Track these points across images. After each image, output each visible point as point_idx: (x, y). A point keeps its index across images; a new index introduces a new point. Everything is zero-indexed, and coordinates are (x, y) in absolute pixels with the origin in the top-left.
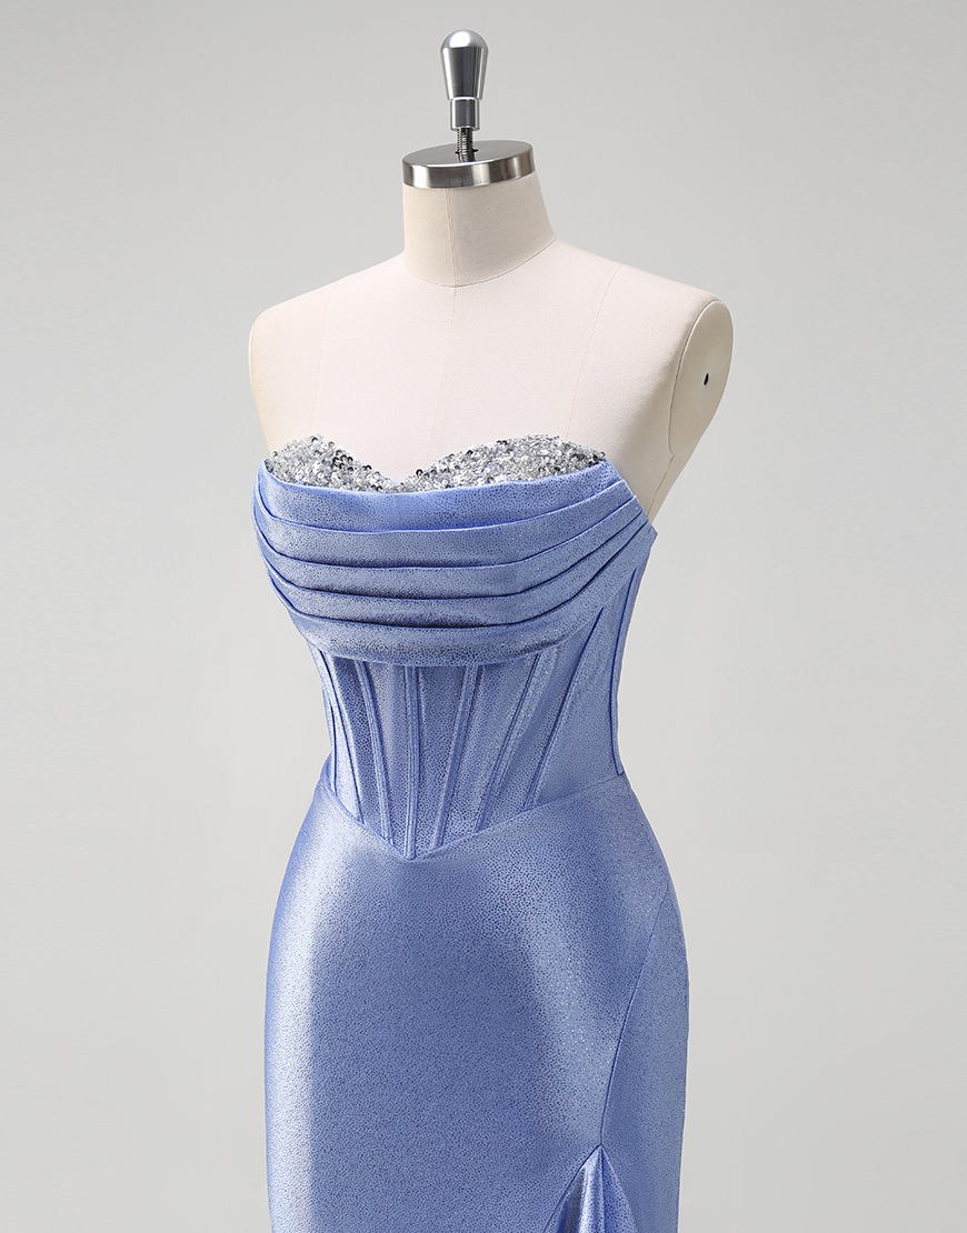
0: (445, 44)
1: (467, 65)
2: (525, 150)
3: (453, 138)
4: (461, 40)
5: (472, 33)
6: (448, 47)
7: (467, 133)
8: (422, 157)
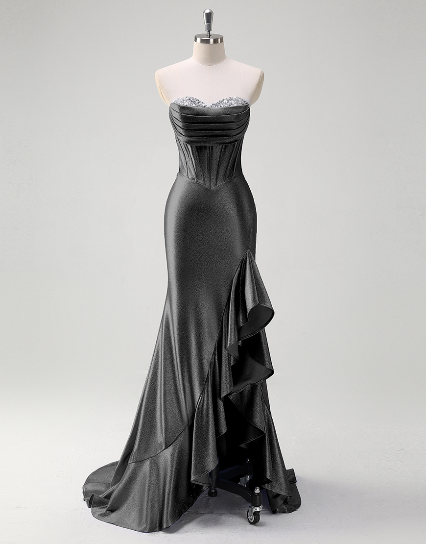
0: (204, 12)
1: (209, 17)
2: (222, 37)
3: (206, 33)
4: (208, 11)
5: (210, 10)
7: (209, 31)
8: (199, 36)
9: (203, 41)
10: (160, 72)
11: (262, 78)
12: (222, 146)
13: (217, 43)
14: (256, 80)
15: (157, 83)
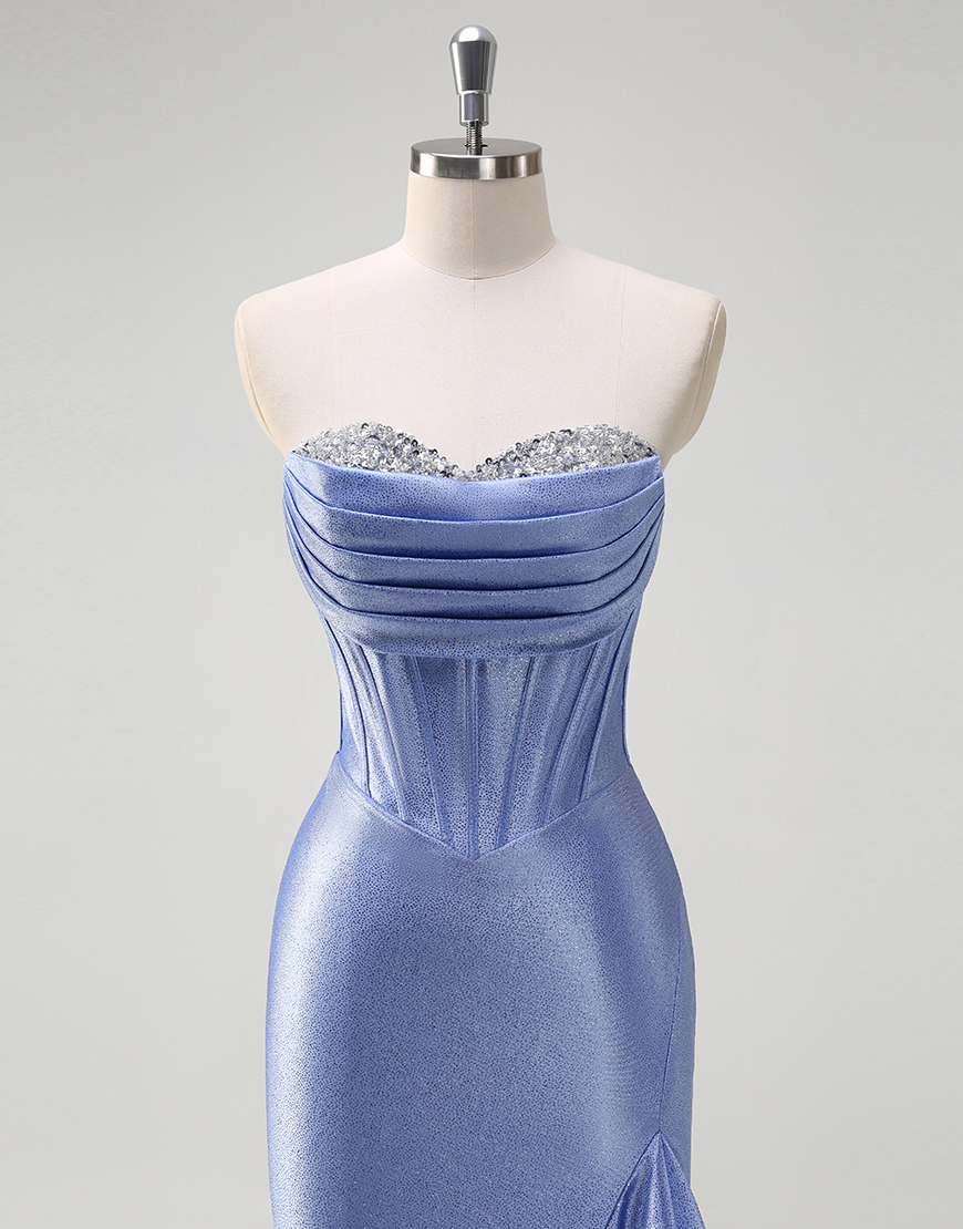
0: (455, 39)
1: (477, 61)
2: (534, 149)
3: (462, 133)
4: (471, 35)
5: (482, 29)
6: (457, 41)
7: (477, 126)
8: (429, 147)
9: (448, 168)
10: (255, 310)
11: (716, 335)
12: (532, 661)
13: (514, 174)
14: (690, 343)
15: (241, 356)
